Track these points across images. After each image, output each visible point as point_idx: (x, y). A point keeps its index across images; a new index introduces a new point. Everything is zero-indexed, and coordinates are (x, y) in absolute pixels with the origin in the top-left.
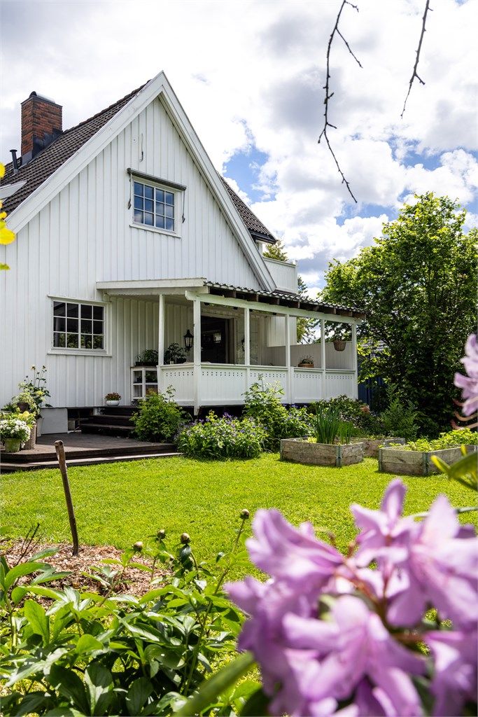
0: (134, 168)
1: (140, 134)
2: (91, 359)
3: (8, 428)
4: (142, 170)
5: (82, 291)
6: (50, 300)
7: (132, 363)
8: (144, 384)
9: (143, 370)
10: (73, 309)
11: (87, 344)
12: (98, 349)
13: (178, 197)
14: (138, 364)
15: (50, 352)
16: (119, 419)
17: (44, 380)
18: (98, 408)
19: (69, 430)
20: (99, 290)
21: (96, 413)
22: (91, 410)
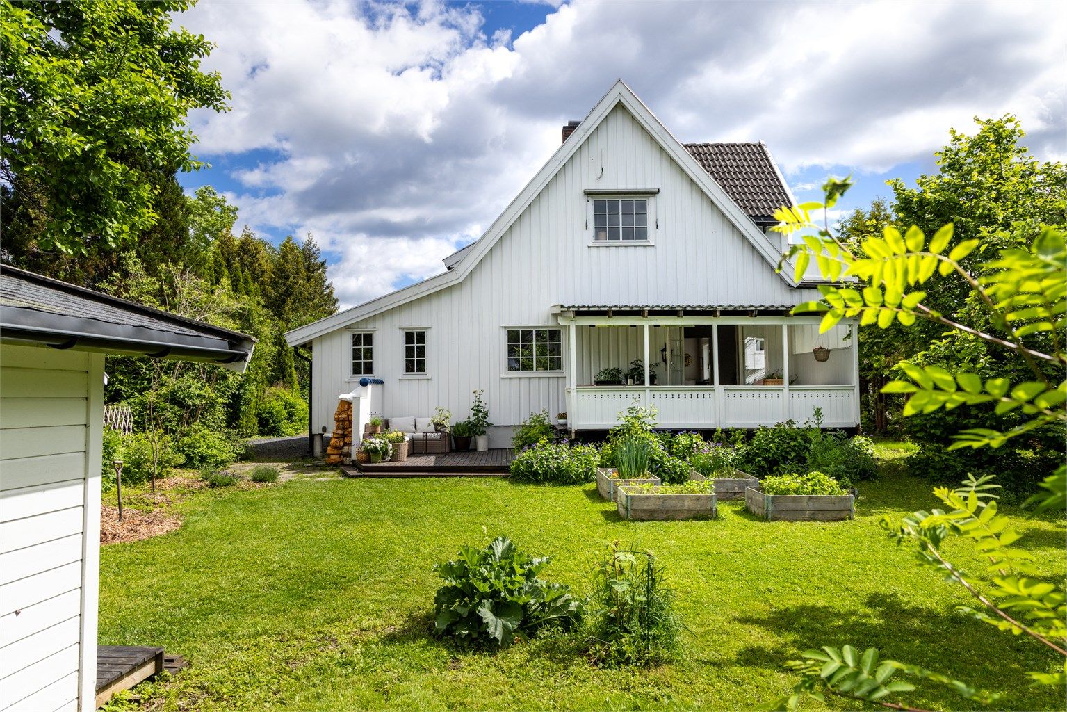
0: (593, 187)
1: (600, 151)
2: (548, 380)
4: (603, 186)
5: (535, 316)
6: (503, 330)
10: (527, 335)
11: (542, 365)
12: (558, 371)
13: (651, 202)
15: (503, 376)
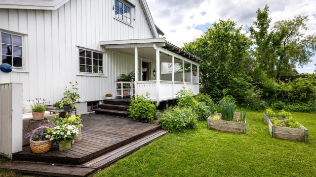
2: (98, 78)
3: (62, 134)
5: (93, 45)
6: (77, 48)
7: (116, 80)
8: (122, 89)
9: (122, 83)
10: (89, 54)
11: (95, 71)
12: (101, 73)
13: (132, 10)
14: (119, 80)
15: (78, 74)
16: (115, 107)
17: (77, 89)
18: (101, 101)
19: (88, 112)
20: (101, 45)
21: (100, 103)
22: (98, 102)
